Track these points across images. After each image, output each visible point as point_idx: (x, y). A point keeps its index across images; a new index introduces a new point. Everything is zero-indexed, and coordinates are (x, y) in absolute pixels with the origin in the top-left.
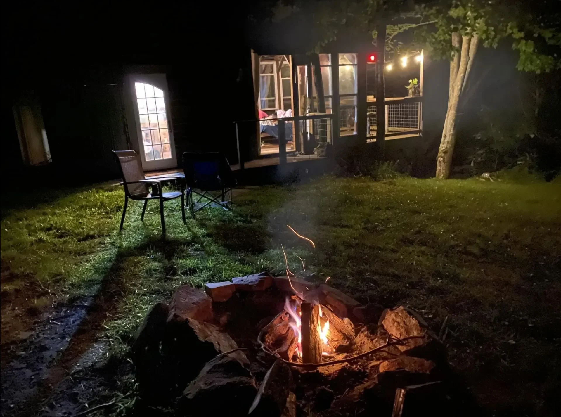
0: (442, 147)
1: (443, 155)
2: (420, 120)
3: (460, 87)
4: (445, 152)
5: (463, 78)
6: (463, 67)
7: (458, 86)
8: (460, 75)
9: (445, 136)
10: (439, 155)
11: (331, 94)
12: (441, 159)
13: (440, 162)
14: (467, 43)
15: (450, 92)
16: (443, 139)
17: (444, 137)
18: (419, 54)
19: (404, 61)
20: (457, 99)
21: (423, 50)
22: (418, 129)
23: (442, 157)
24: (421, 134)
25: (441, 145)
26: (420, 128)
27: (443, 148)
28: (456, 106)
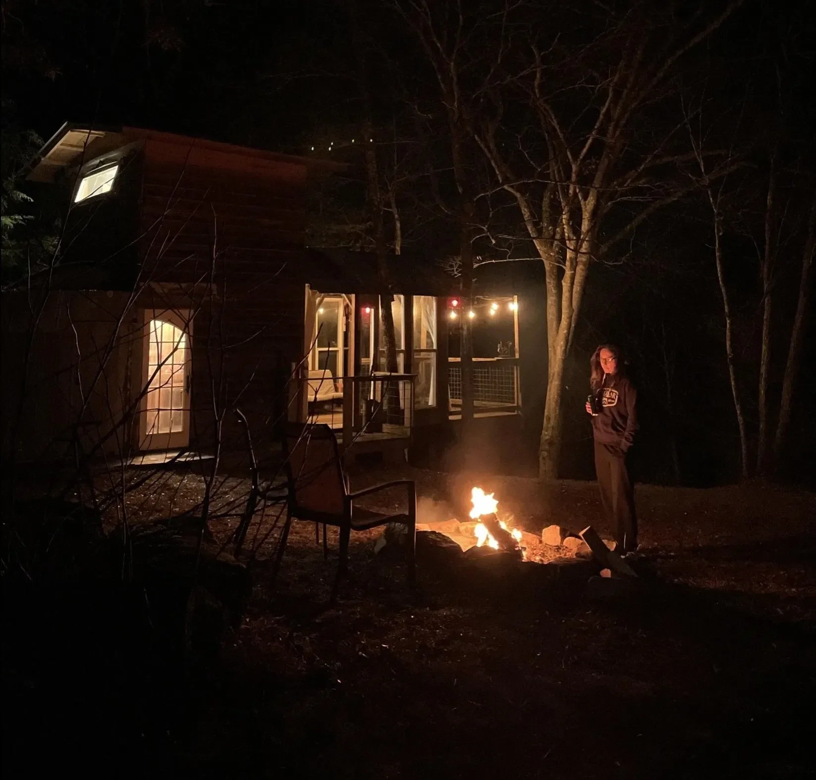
0: (546, 435)
1: (547, 447)
2: (517, 391)
3: (563, 348)
4: (551, 443)
5: (567, 335)
6: (566, 322)
7: (561, 347)
8: (563, 331)
9: (549, 419)
10: (542, 447)
11: (403, 348)
12: (545, 454)
13: (544, 458)
14: (569, 291)
15: (551, 354)
16: (545, 423)
17: (547, 419)
18: (513, 301)
19: (494, 309)
20: (561, 365)
21: (516, 297)
22: (515, 405)
23: (546, 451)
24: (519, 412)
25: (544, 432)
26: (518, 403)
27: (547, 437)
28: (561, 374)
